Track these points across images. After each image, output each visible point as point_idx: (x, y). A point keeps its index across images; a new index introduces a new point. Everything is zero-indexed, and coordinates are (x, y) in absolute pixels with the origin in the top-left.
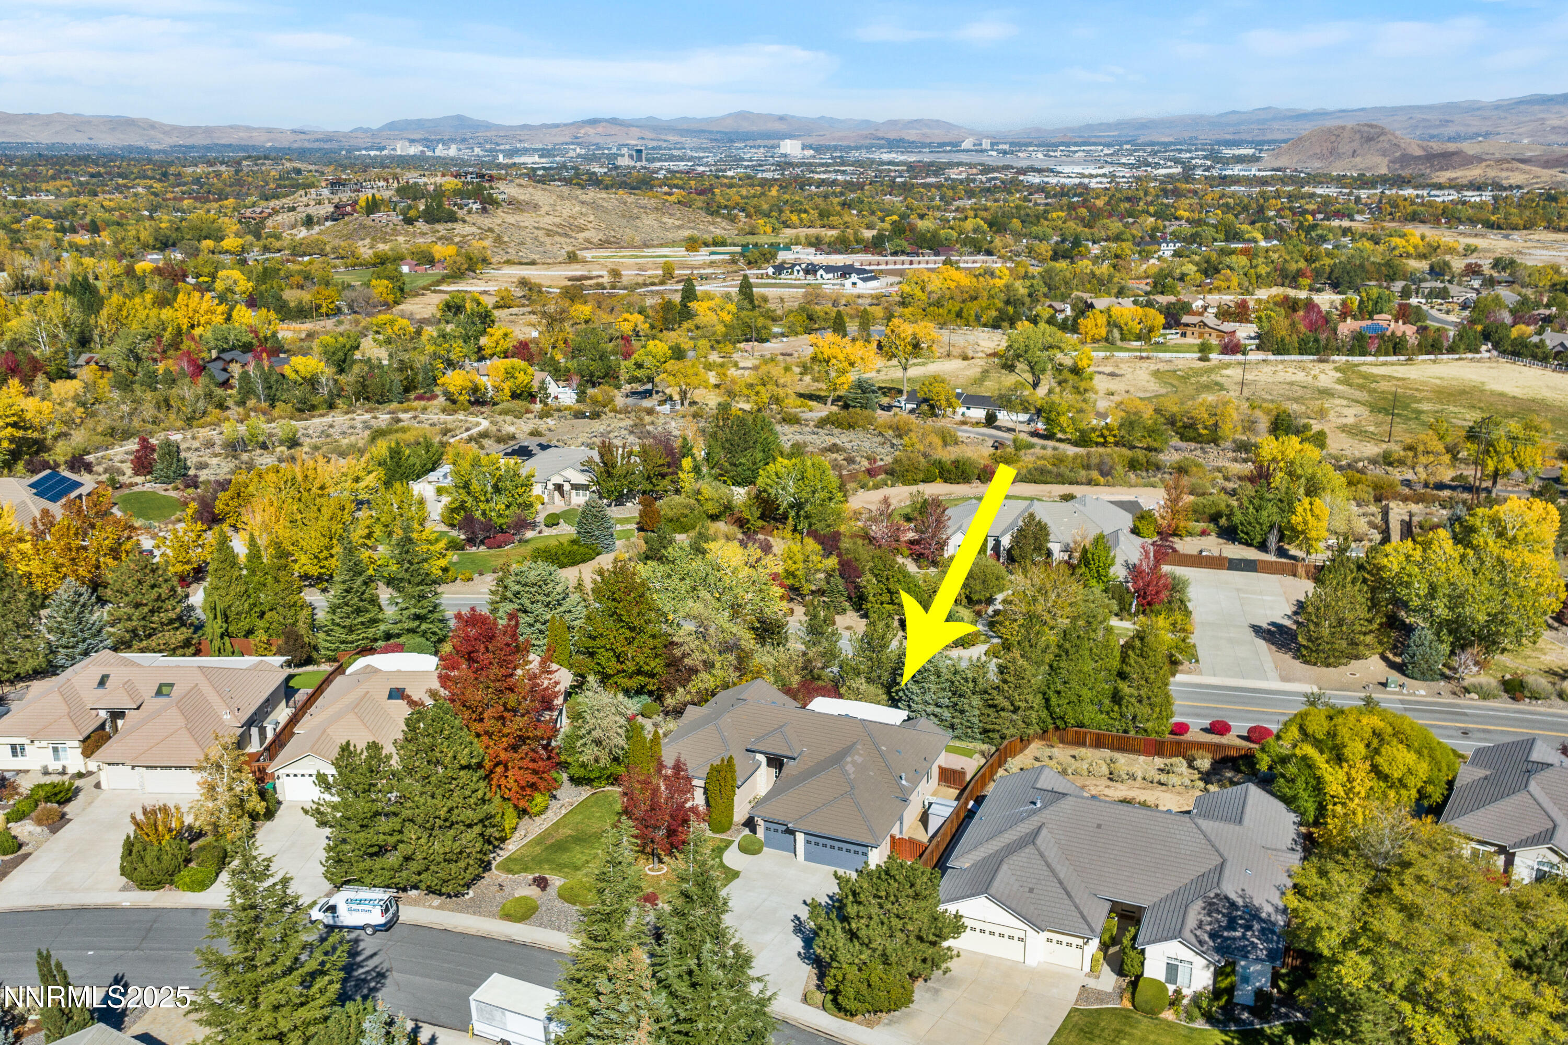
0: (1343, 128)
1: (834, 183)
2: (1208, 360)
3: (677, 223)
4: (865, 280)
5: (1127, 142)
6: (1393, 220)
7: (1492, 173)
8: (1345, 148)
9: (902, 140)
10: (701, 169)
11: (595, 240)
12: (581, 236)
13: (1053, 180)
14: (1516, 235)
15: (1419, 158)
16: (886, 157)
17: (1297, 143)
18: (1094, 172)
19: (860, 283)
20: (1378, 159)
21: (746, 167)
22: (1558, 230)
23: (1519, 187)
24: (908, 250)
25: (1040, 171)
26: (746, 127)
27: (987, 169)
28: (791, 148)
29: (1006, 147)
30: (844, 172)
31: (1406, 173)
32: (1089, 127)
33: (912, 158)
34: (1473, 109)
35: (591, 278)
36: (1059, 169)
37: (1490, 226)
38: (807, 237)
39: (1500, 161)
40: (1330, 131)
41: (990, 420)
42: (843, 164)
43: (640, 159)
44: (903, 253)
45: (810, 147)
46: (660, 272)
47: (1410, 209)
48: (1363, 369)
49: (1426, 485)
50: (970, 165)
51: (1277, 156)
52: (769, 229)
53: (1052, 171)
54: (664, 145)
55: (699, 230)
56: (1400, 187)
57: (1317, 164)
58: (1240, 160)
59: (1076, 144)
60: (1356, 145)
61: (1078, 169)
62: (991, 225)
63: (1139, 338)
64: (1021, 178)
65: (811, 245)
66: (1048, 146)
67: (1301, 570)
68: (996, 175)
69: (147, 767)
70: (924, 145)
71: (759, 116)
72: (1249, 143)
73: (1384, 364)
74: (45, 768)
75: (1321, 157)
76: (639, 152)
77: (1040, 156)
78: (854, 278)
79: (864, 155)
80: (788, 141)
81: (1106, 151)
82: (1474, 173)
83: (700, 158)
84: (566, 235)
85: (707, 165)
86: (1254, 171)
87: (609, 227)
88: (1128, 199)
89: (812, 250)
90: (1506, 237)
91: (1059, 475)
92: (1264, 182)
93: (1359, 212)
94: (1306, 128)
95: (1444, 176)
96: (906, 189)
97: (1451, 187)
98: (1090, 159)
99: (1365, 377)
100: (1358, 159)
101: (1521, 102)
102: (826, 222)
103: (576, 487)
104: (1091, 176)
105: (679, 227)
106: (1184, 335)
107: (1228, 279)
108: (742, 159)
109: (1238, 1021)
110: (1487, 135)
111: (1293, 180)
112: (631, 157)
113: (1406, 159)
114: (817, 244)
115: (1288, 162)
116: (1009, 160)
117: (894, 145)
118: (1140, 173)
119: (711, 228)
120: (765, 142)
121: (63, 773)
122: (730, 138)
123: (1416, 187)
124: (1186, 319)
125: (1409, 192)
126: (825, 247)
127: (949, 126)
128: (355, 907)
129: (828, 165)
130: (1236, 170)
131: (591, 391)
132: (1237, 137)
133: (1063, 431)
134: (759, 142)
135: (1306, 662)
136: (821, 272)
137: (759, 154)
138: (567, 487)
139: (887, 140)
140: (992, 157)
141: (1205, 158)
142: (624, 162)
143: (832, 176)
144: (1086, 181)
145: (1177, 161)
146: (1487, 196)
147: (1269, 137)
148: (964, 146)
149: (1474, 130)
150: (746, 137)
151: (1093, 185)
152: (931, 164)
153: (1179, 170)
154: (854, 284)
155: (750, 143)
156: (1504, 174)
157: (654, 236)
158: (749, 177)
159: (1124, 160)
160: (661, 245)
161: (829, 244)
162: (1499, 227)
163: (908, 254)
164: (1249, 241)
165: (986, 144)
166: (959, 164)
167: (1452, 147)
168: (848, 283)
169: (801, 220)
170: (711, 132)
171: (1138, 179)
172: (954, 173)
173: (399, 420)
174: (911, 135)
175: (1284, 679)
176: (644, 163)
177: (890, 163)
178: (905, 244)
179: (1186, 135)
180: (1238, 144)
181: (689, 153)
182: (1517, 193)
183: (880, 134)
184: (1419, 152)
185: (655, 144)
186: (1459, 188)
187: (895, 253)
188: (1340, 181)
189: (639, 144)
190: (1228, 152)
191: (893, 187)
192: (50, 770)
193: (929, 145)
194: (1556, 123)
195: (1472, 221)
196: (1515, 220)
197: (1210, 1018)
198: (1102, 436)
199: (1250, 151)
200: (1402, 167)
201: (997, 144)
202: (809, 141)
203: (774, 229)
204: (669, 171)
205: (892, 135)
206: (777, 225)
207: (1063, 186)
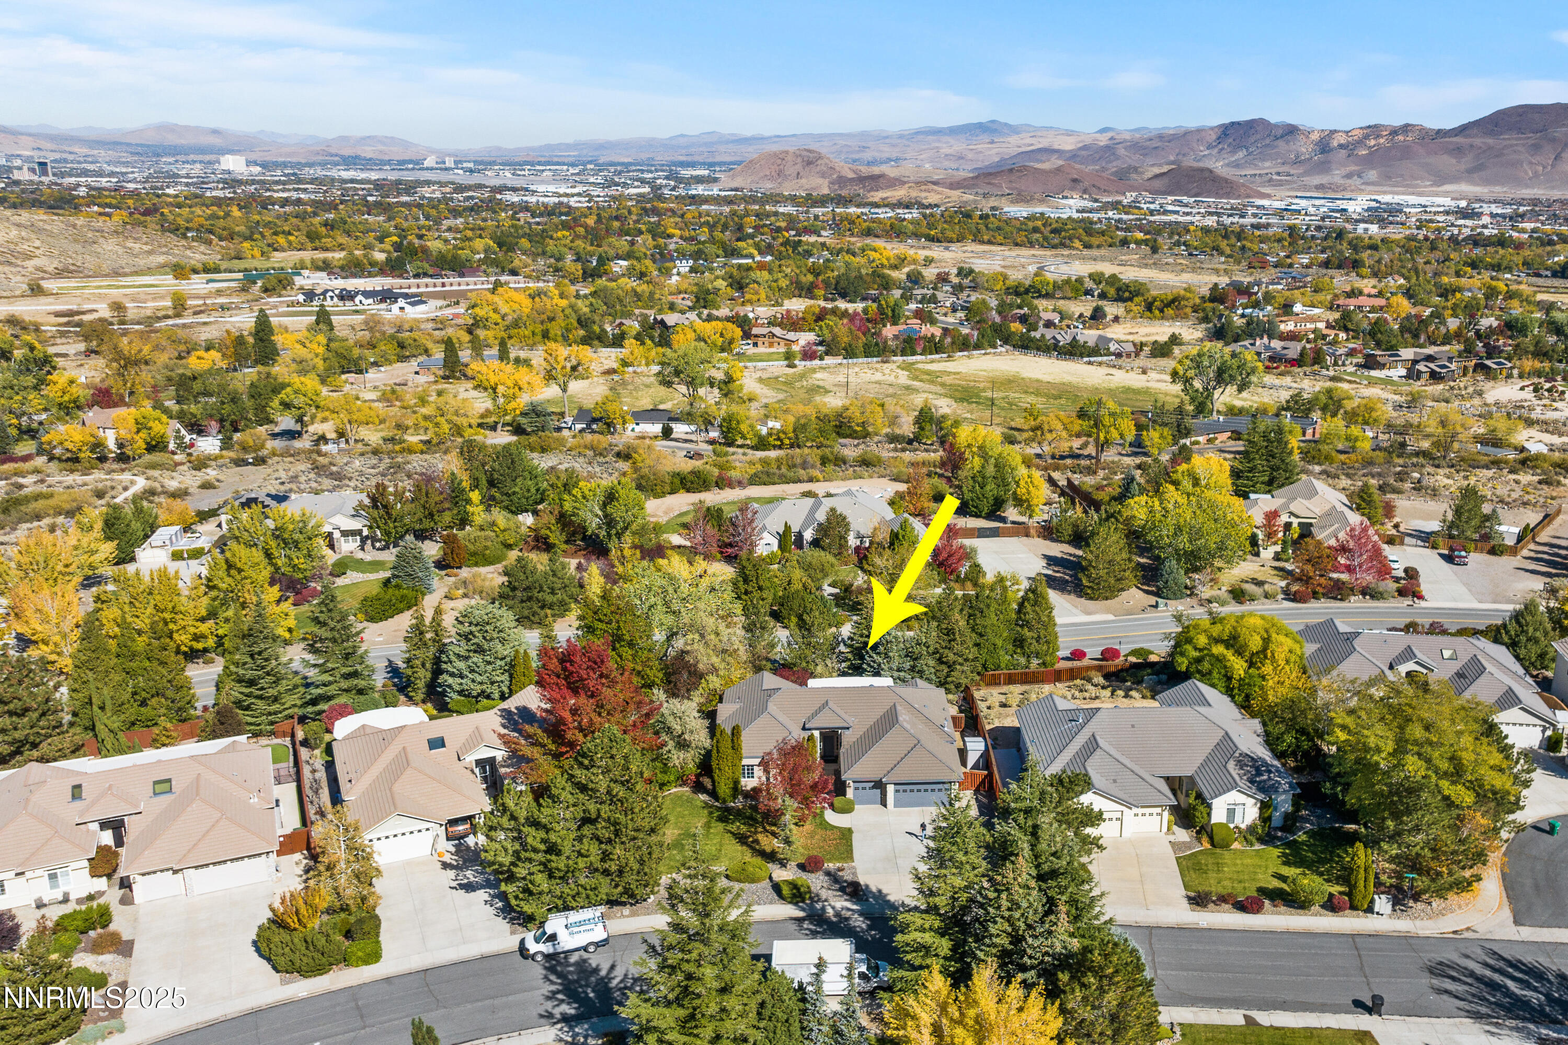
0: (787, 152)
1: (299, 201)
2: (794, 366)
3: (146, 248)
4: (413, 304)
5: (590, 162)
6: (852, 235)
7: (914, 194)
8: (791, 170)
9: (357, 157)
10: (131, 186)
11: (50, 269)
12: (30, 264)
13: (533, 199)
14: (954, 246)
15: (852, 180)
16: (346, 175)
17: (748, 165)
18: (569, 191)
19: (408, 308)
20: (820, 181)
21: (187, 185)
22: (982, 242)
23: (937, 206)
24: (431, 272)
25: (514, 190)
26: (172, 139)
27: (460, 189)
28: (234, 164)
29: (471, 165)
30: (305, 190)
31: (844, 193)
32: (549, 147)
33: (374, 176)
34: (883, 138)
35: (83, 313)
36: (533, 187)
37: (932, 239)
38: (313, 261)
39: (918, 183)
40: (775, 155)
41: (667, 433)
42: (300, 181)
43: (44, 173)
44: (426, 275)
45: (256, 163)
46: (169, 303)
47: (865, 225)
48: (920, 366)
49: (1053, 457)
50: (442, 184)
51: (733, 177)
52: (257, 253)
53: (526, 190)
54: (71, 157)
55: (173, 254)
56: (845, 206)
57: (769, 185)
58: (699, 180)
59: (539, 163)
60: (799, 167)
61: (552, 188)
62: (500, 245)
63: (723, 350)
64: (499, 196)
65: (319, 269)
66: (515, 165)
67: (1033, 532)
68: (470, 194)
69: (196, 867)
70: (383, 163)
71: (187, 128)
72: (703, 164)
73: (932, 362)
74: (40, 899)
75: (771, 178)
76: (43, 165)
77: (508, 174)
78: (401, 302)
79: (320, 172)
80: (229, 157)
81: (572, 171)
82: (899, 193)
83: (123, 174)
84: (10, 263)
85: (134, 181)
86: (715, 192)
87: (63, 253)
88: (617, 218)
89: (324, 274)
90: (947, 248)
91: (782, 476)
92: (729, 201)
93: (824, 228)
94: (750, 152)
95: (877, 196)
96: (383, 208)
97: (886, 206)
98: (557, 178)
99: (928, 373)
100: (804, 181)
101: (918, 133)
102: (317, 243)
103: (345, 534)
104: (567, 195)
105: (150, 253)
106: (755, 345)
107: (757, 293)
108: (178, 176)
109: (1280, 839)
110: (897, 160)
111: (753, 199)
112: (33, 170)
113: (842, 181)
114: (325, 267)
115: (744, 182)
116: (476, 179)
117: (350, 161)
118: (613, 191)
119: (188, 252)
120: (200, 157)
121: (66, 900)
122: (156, 152)
123: (858, 206)
124: (755, 331)
125: (852, 210)
126: (336, 270)
127: (406, 144)
128: (576, 929)
129: (284, 183)
130: (699, 190)
131: (237, 436)
132: (689, 159)
133: (744, 437)
134: (192, 157)
135: (1091, 599)
136: (360, 297)
137: (197, 169)
138: (337, 534)
139: (342, 157)
140: (460, 177)
141: (667, 178)
142: (24, 175)
143: (295, 195)
144: (565, 200)
145: (643, 181)
146: (915, 214)
147: (718, 159)
148: (427, 164)
149: (887, 155)
150: (175, 151)
151: (572, 204)
152: (398, 182)
153: (646, 190)
154: (402, 309)
155: (181, 158)
156: (923, 194)
157: (123, 263)
158: (196, 196)
159: (592, 180)
160: (136, 273)
161: (342, 268)
162: (939, 241)
163: (431, 276)
164: (746, 257)
165: (449, 163)
166: (428, 183)
167: (876, 170)
168: (395, 308)
169: (290, 243)
170: (128, 144)
171: (614, 198)
172: (426, 191)
173: (21, 487)
174: (368, 152)
175: (1089, 613)
176: (51, 178)
177: (352, 181)
178: (426, 265)
179: (644, 156)
180: (692, 165)
181: (108, 168)
182: (938, 211)
183: (333, 151)
184: (851, 175)
185: (57, 156)
186: (893, 206)
187: (417, 276)
188: (793, 199)
189: (37, 156)
190: (687, 173)
191: (370, 208)
192: (46, 901)
193: (389, 162)
194: (948, 151)
195: (916, 235)
196: (949, 234)
197: (1261, 840)
198: (779, 439)
199: (706, 172)
200: (841, 188)
201: (461, 162)
202: (253, 157)
203: (263, 254)
204: (91, 188)
205: (347, 152)
206: (266, 249)
207: (546, 206)
